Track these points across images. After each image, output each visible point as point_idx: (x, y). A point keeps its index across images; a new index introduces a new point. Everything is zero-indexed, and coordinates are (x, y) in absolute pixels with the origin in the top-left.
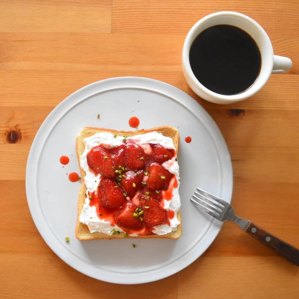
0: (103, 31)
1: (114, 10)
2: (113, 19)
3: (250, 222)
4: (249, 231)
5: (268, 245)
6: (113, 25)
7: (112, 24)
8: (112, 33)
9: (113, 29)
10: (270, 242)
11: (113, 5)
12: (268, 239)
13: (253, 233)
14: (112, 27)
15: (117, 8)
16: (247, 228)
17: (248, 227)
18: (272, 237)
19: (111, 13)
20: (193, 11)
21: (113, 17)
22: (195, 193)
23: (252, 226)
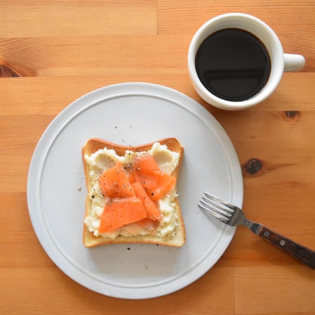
0: (148, 32)
1: (159, 10)
2: (158, 19)
3: (263, 226)
4: (262, 234)
5: (283, 248)
6: (159, 25)
7: (157, 24)
8: (158, 34)
9: (159, 30)
10: (285, 245)
11: (158, 5)
12: (283, 243)
13: (266, 238)
14: (159, 28)
15: (163, 8)
16: (259, 233)
17: (260, 231)
18: (286, 240)
19: (156, 13)
20: (242, 9)
21: (158, 17)
22: (203, 198)
23: (265, 230)
